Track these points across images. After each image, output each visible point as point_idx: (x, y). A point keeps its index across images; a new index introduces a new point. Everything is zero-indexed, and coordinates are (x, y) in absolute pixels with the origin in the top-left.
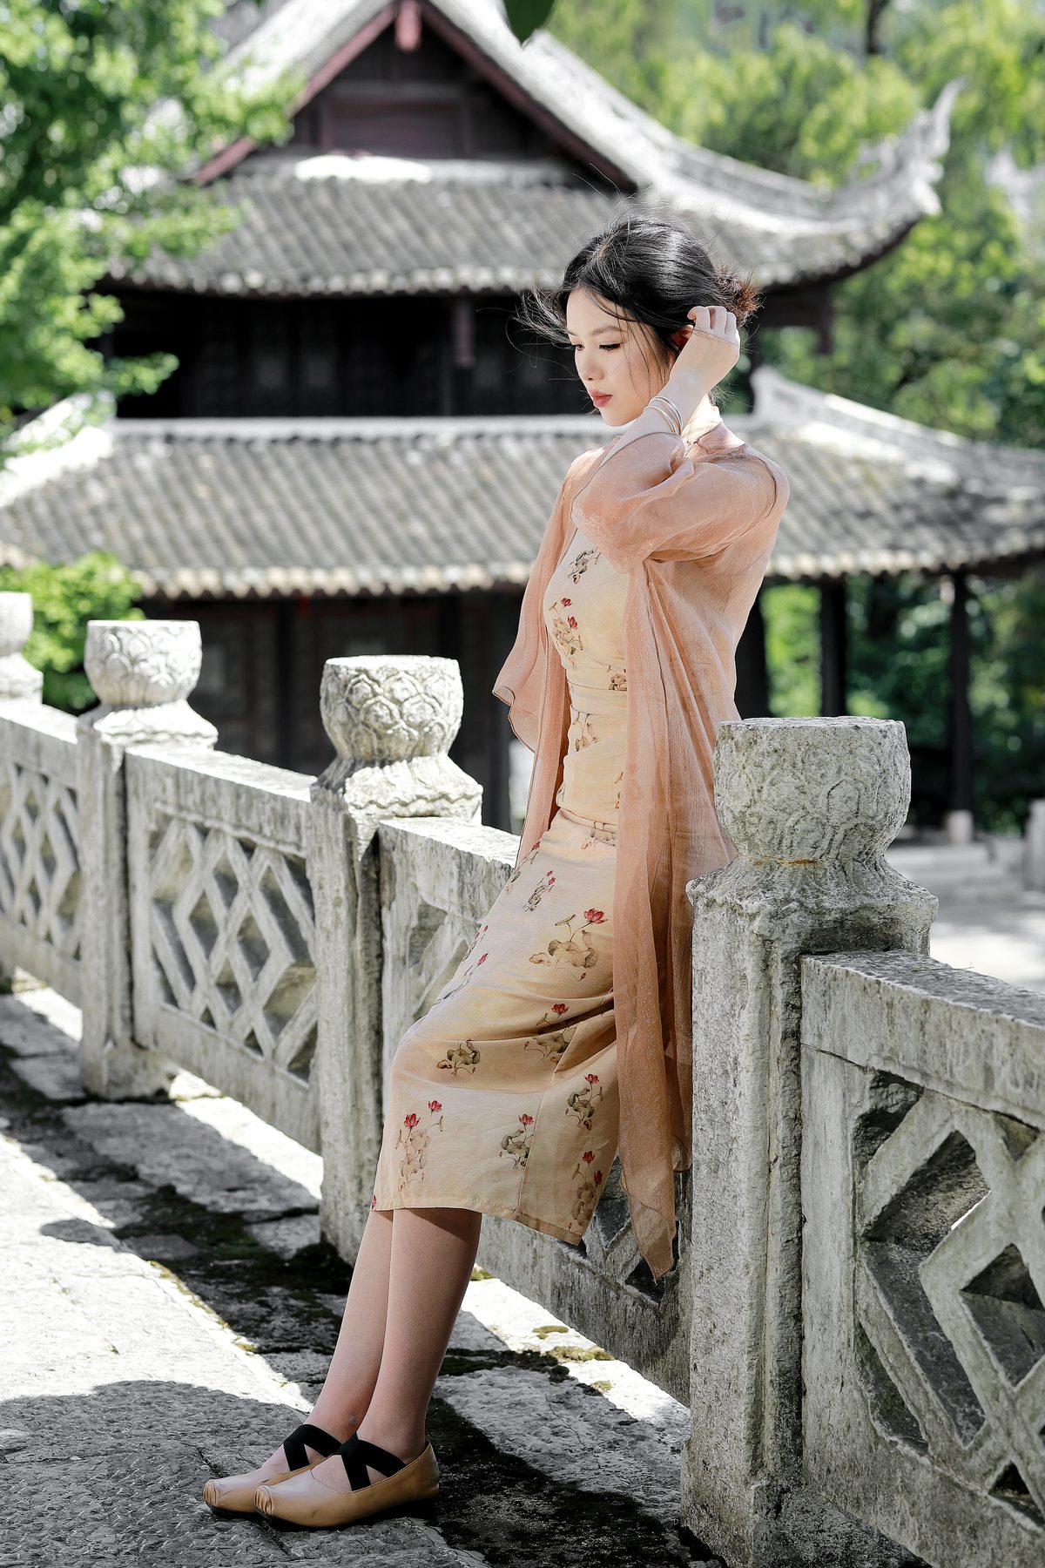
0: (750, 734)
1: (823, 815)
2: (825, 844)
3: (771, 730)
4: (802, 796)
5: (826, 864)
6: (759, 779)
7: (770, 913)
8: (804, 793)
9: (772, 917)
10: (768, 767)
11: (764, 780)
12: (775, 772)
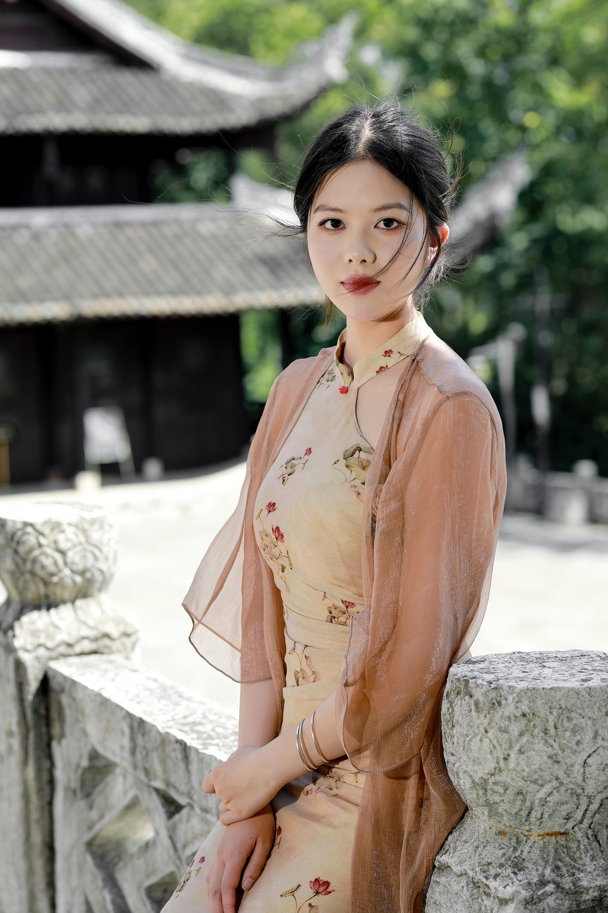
0: (493, 695)
1: (578, 785)
2: (579, 815)
3: (517, 690)
4: (556, 766)
5: (579, 835)
6: (505, 746)
7: (525, 900)
8: (558, 762)
9: (527, 903)
10: (516, 733)
11: (510, 748)
12: (524, 739)
